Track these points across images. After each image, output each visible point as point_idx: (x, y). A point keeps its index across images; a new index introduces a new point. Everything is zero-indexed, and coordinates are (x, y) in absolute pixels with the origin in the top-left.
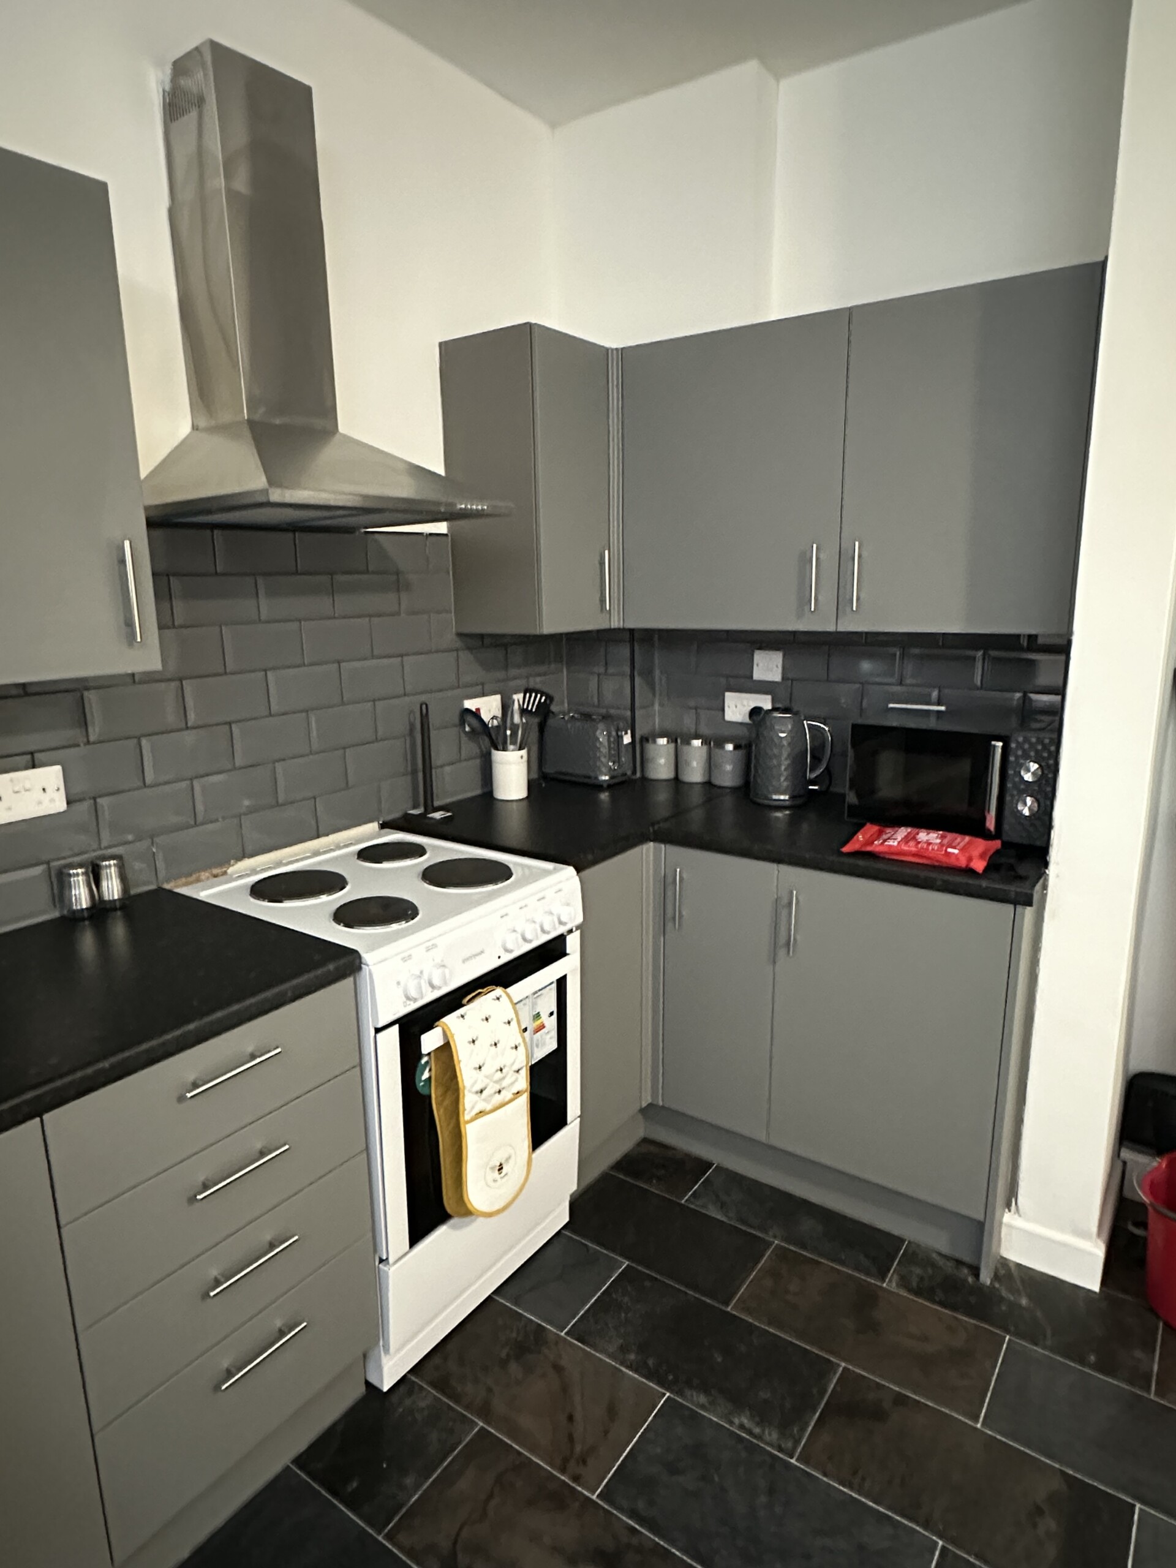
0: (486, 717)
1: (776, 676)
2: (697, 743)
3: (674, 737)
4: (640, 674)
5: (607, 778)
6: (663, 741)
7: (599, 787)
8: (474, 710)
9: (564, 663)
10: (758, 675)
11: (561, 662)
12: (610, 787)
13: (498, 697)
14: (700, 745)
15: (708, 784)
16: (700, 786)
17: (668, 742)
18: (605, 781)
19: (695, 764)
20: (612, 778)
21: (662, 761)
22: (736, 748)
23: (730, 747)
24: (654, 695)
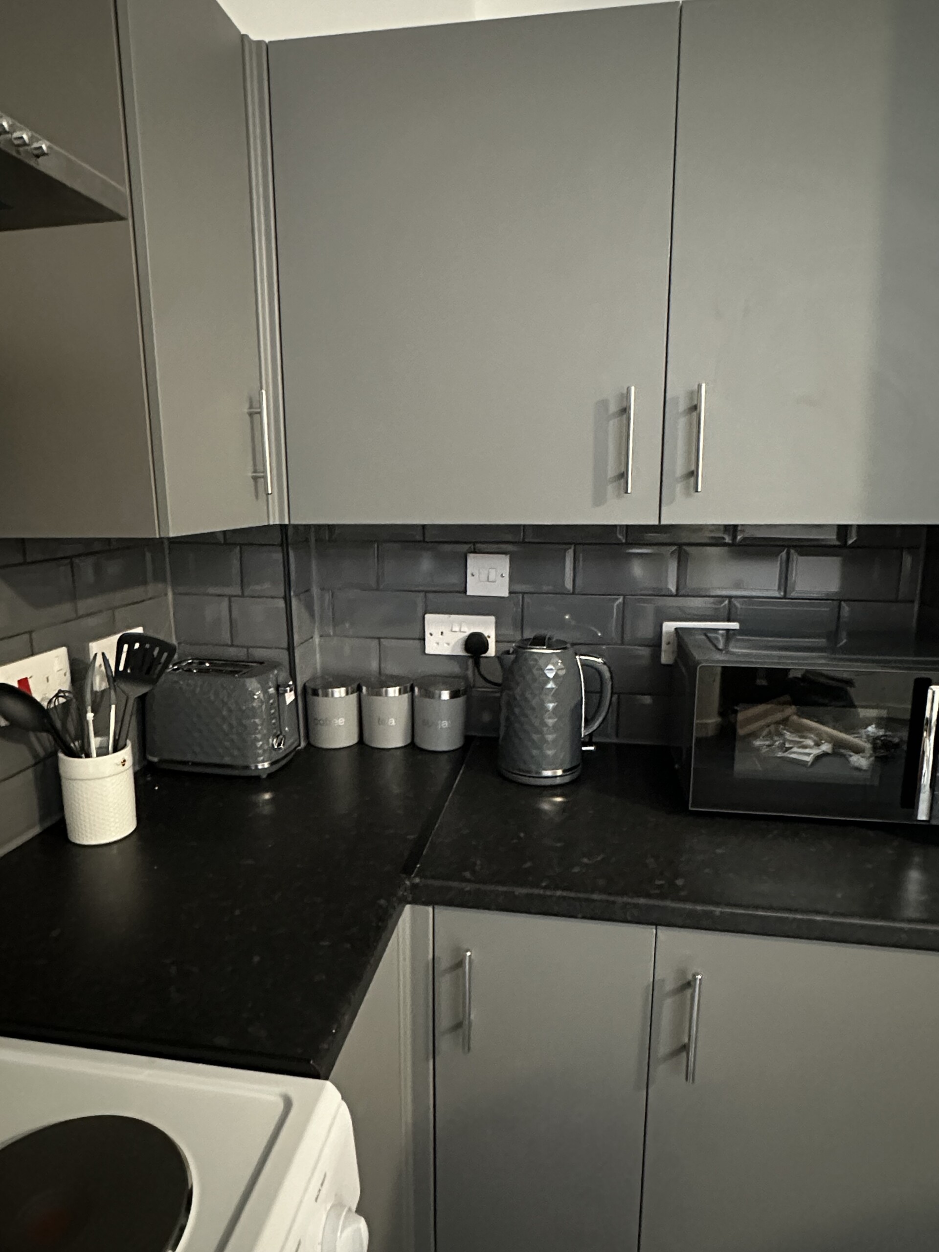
0: (41, 692)
1: (500, 588)
2: (393, 692)
3: (355, 686)
4: (297, 595)
5: (266, 765)
6: (339, 692)
7: (256, 782)
8: (16, 685)
9: (169, 582)
10: (474, 588)
11: (164, 580)
12: (272, 779)
13: (63, 651)
14: (397, 694)
15: (412, 748)
16: (398, 753)
17: (347, 694)
18: (264, 769)
19: (392, 722)
20: (272, 764)
21: (341, 721)
22: (454, 695)
23: (445, 695)
24: (315, 623)
